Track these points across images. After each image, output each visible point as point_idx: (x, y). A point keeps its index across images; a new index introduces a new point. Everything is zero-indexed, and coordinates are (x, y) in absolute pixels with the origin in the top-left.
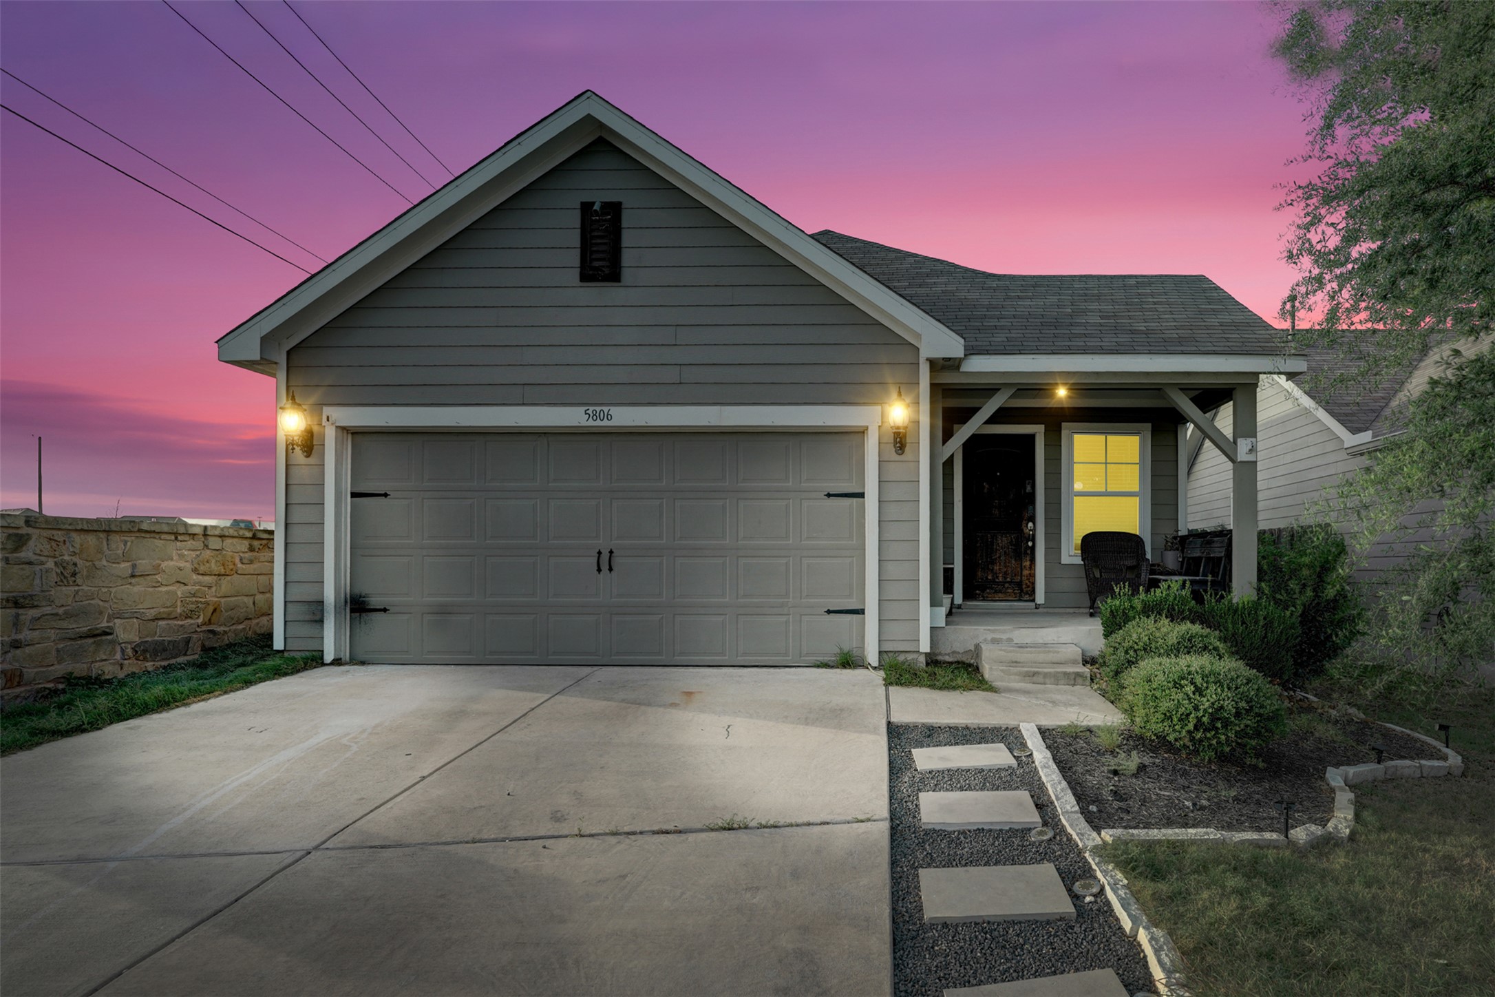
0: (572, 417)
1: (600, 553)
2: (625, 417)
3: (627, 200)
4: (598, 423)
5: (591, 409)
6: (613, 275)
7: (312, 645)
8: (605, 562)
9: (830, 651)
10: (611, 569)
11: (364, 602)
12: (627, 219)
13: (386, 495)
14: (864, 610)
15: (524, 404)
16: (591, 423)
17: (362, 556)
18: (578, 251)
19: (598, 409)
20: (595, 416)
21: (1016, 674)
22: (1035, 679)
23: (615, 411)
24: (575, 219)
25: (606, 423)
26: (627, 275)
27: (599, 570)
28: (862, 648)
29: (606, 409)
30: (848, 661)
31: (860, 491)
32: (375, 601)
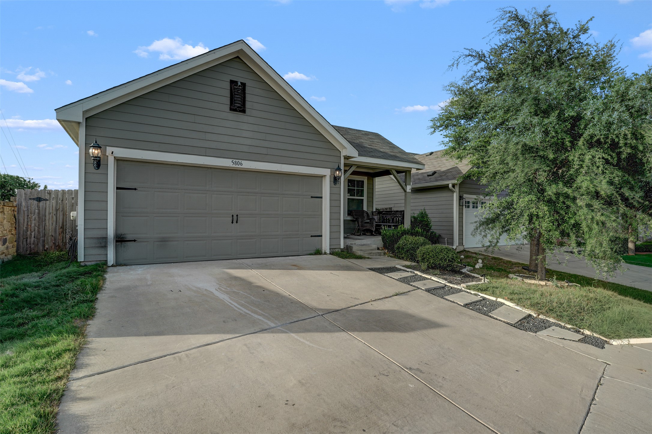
0: (227, 163)
1: (233, 216)
2: (247, 165)
3: (248, 83)
4: (237, 166)
5: (234, 160)
6: (243, 110)
7: (102, 258)
8: (235, 219)
9: (313, 250)
10: (237, 222)
11: (123, 238)
12: (248, 90)
13: (135, 189)
14: (322, 235)
15: (206, 156)
16: (234, 166)
17: (122, 216)
18: (229, 99)
19: (237, 161)
20: (236, 163)
21: (366, 254)
22: (371, 255)
23: (243, 162)
24: (227, 85)
25: (240, 166)
26: (247, 110)
27: (232, 223)
28: (322, 248)
29: (240, 161)
30: (318, 252)
31: (320, 196)
32: (129, 237)
